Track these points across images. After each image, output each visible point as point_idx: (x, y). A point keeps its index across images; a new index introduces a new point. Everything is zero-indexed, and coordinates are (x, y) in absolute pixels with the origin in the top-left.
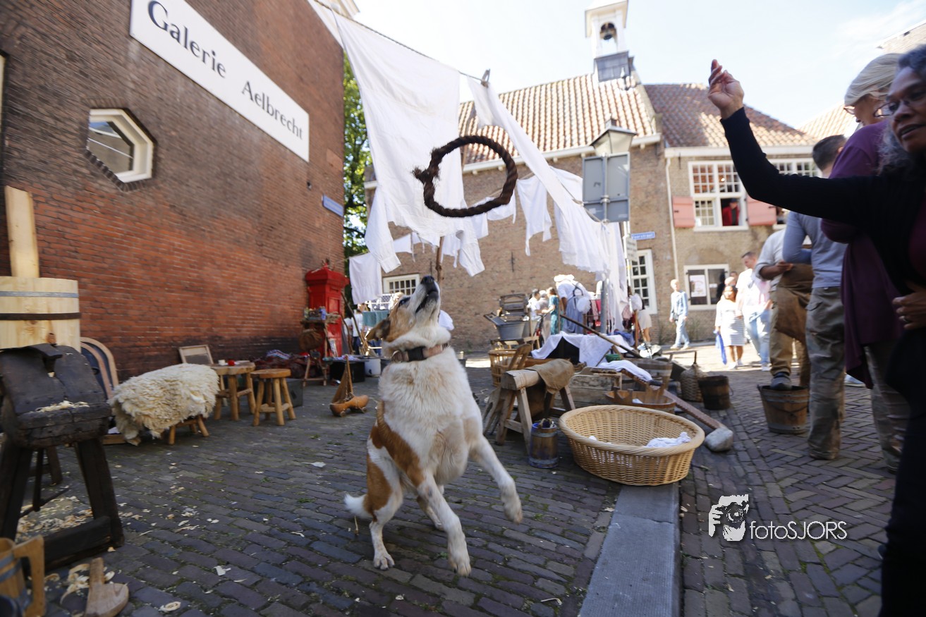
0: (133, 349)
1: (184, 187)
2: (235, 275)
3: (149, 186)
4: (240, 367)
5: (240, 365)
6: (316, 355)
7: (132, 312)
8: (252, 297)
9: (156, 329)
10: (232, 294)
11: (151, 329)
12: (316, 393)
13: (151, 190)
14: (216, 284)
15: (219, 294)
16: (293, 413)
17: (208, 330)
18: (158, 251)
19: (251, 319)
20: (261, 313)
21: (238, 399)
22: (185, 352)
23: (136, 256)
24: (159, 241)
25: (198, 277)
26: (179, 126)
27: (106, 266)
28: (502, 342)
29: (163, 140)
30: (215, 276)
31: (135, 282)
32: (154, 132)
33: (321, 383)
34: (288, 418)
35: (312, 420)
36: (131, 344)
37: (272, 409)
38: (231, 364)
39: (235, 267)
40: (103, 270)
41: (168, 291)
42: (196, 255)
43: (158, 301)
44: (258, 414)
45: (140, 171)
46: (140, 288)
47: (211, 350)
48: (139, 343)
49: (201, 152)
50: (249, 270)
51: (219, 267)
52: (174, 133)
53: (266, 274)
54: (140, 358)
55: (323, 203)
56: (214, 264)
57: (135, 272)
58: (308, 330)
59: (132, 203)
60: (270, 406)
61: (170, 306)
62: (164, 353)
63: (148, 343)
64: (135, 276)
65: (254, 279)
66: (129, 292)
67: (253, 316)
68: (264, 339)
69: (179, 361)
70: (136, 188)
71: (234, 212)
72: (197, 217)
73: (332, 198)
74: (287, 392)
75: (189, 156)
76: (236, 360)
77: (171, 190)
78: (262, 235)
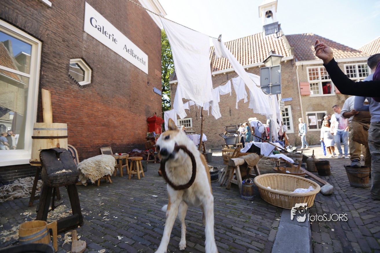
0: (84, 149)
1: (102, 86)
2: (121, 119)
3: (90, 86)
4: (123, 156)
5: (123, 155)
6: (152, 151)
7: (84, 135)
8: (127, 128)
9: (92, 141)
10: (120, 127)
11: (90, 141)
12: (152, 166)
13: (91, 88)
14: (114, 123)
15: (115, 127)
16: (143, 174)
17: (111, 141)
18: (93, 111)
19: (127, 137)
20: (130, 134)
21: (123, 168)
22: (103, 150)
23: (85, 113)
24: (94, 107)
25: (107, 120)
26: (101, 63)
27: (75, 117)
28: (227, 145)
29: (95, 69)
30: (113, 120)
31: (85, 123)
32: (92, 66)
33: (154, 162)
34: (142, 176)
35: (151, 177)
36: (84, 146)
37: (136, 173)
38: (120, 155)
39: (121, 117)
40: (74, 119)
41: (96, 126)
42: (107, 112)
43: (93, 130)
44: (130, 175)
45: (87, 81)
46: (87, 125)
47: (112, 149)
48: (86, 146)
49: (108, 72)
50: (126, 117)
51: (115, 117)
52: (99, 66)
53: (132, 119)
54: (87, 152)
55: (154, 90)
56: (113, 115)
57: (85, 119)
58: (149, 141)
59: (84, 93)
60: (135, 171)
61: (97, 132)
62: (95, 150)
63: (89, 146)
64: (85, 121)
65: (128, 121)
66: (83, 127)
67: (128, 135)
68: (131, 144)
69: (101, 154)
70: (86, 88)
71: (120, 95)
72: (107, 98)
73: (157, 88)
74: (141, 166)
75: (104, 74)
76: (122, 153)
77: (98, 88)
78: (131, 104)
